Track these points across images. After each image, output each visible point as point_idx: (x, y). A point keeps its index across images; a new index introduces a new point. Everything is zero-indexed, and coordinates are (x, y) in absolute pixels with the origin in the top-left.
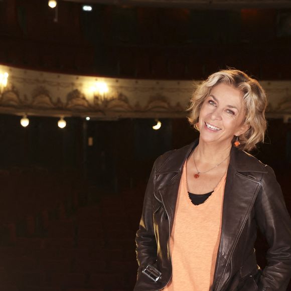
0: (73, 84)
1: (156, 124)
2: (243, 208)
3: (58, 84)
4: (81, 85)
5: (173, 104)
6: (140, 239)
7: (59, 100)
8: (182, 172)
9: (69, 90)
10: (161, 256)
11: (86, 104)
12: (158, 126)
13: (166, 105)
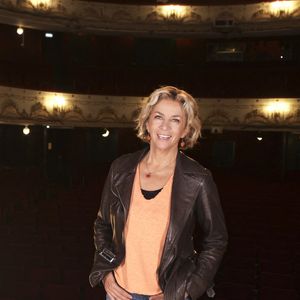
0: (36, 98)
1: (105, 132)
3: (24, 98)
4: (43, 98)
5: (119, 116)
6: (98, 227)
7: (24, 111)
8: (135, 173)
9: (33, 103)
11: (47, 115)
12: (106, 135)
13: (113, 116)
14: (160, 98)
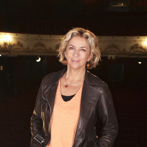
1: (38, 59)
2: (91, 104)
5: (48, 48)
6: (33, 121)
8: (58, 84)
10: (45, 130)
13: (44, 48)
14: (72, 36)
